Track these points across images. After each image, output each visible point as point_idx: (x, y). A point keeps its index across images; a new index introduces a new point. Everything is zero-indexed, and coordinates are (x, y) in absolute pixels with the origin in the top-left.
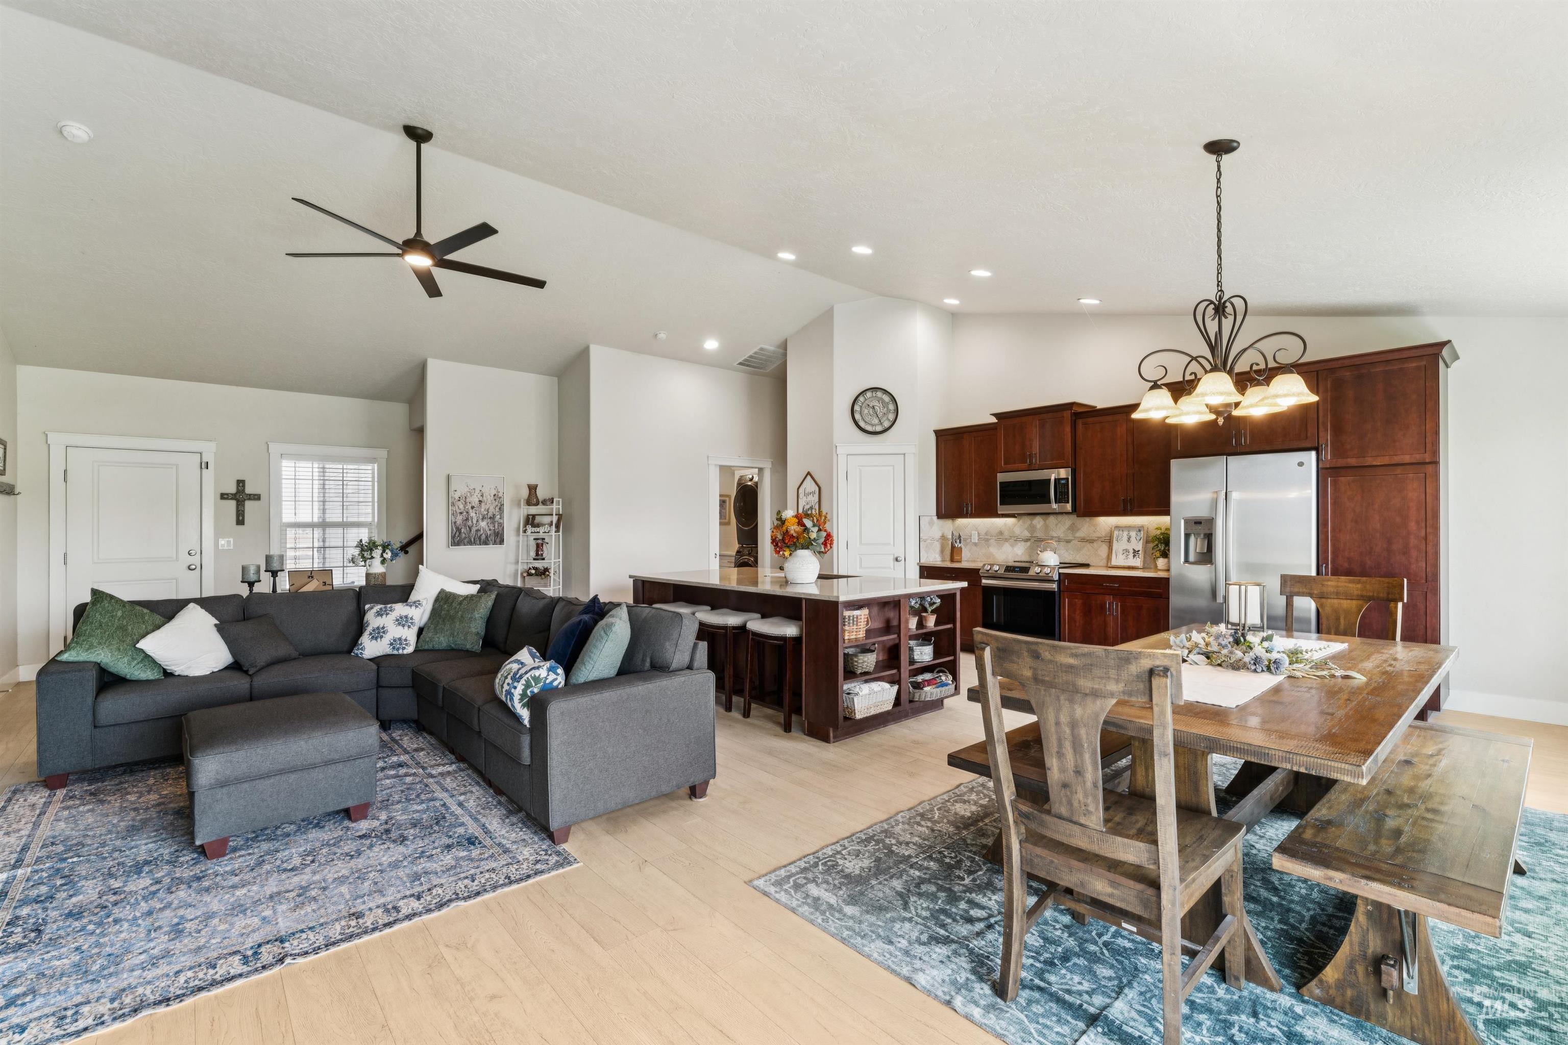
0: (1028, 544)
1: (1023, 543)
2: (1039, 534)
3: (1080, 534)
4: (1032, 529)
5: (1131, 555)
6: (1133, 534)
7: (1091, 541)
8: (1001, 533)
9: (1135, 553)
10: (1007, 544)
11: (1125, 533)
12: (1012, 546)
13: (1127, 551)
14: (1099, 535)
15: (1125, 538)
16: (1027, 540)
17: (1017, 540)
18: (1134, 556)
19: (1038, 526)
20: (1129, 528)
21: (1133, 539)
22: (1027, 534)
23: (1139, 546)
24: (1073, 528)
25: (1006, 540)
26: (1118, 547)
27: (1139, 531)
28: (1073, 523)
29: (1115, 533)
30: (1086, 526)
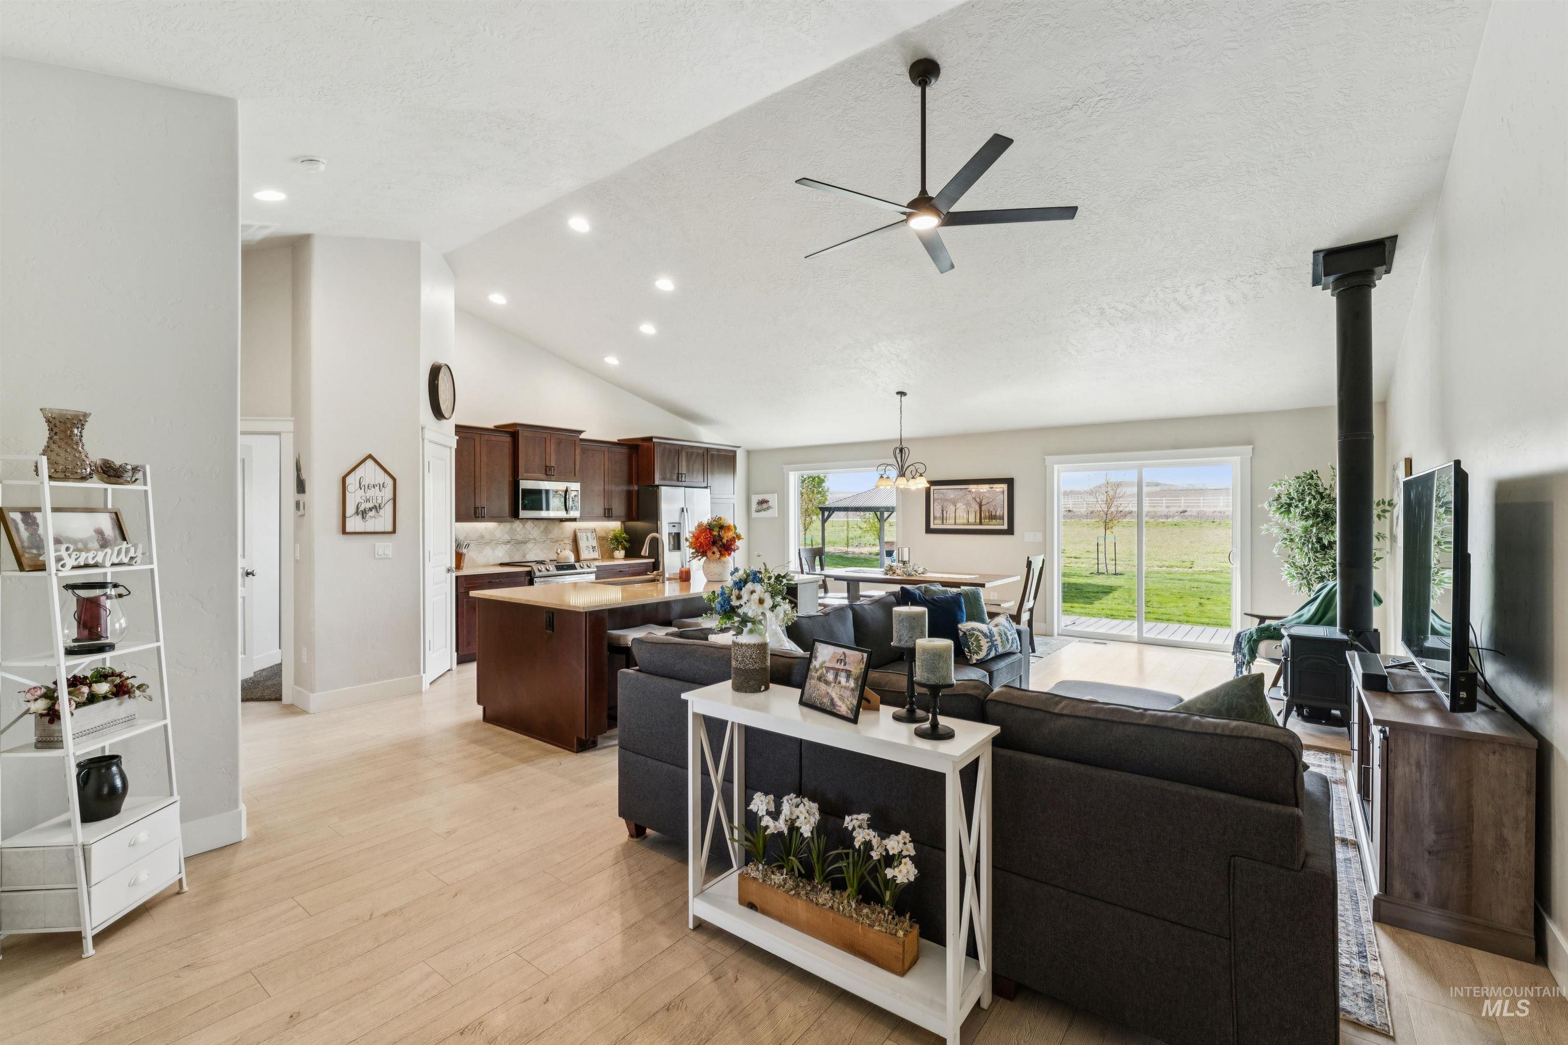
0: (509, 546)
1: (503, 546)
2: (519, 538)
4: (512, 532)
5: (591, 550)
6: (589, 534)
7: (559, 541)
8: (482, 537)
9: (593, 548)
10: (488, 547)
11: (584, 534)
12: (493, 549)
13: (587, 547)
14: (567, 536)
15: (585, 538)
16: (508, 542)
17: (498, 543)
18: (593, 551)
19: (518, 530)
20: (586, 530)
21: (589, 538)
22: (507, 537)
23: (595, 543)
25: (487, 544)
26: (583, 544)
27: (592, 532)
28: (546, 527)
29: (579, 535)
30: (556, 529)
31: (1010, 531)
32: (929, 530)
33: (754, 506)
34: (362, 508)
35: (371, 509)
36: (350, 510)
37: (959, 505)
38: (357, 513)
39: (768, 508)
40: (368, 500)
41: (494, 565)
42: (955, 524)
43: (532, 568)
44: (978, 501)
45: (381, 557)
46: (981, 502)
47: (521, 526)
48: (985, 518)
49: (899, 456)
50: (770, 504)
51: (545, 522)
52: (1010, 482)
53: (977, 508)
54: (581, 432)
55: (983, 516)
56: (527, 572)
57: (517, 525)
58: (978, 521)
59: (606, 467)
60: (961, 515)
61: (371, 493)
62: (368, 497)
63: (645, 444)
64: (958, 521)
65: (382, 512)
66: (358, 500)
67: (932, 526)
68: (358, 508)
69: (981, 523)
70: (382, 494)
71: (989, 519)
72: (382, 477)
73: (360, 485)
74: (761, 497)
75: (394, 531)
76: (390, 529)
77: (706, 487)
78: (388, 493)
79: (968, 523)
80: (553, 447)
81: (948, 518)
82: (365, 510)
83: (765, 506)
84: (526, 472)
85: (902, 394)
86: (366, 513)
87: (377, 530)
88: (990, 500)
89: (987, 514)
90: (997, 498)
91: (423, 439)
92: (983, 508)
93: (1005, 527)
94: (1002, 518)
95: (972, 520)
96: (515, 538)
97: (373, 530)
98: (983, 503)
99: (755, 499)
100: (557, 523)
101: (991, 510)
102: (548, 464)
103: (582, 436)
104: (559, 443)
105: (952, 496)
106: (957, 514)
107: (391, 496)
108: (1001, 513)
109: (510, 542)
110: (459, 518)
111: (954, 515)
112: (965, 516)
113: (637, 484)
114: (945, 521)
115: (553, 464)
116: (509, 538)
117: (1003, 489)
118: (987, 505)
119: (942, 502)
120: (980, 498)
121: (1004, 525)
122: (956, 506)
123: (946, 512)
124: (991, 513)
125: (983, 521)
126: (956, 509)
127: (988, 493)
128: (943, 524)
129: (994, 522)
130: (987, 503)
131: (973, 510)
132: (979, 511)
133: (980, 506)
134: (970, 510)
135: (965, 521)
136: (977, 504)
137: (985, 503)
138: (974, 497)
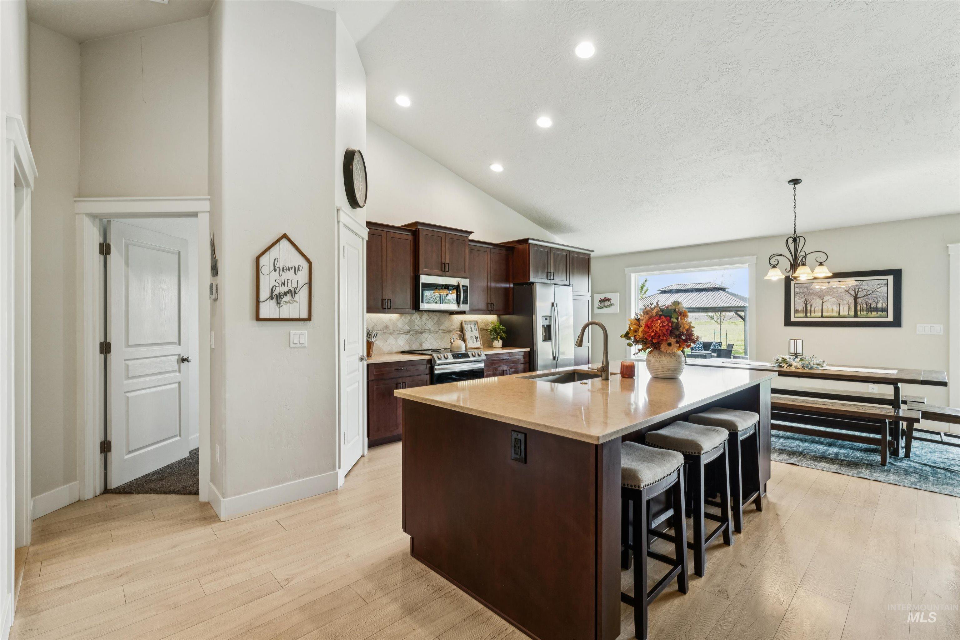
0: (409, 336)
1: (404, 336)
2: (417, 328)
3: (443, 327)
4: (411, 323)
5: (475, 340)
6: (472, 326)
7: (449, 332)
8: (387, 327)
9: (476, 338)
10: (391, 337)
11: (469, 326)
12: (396, 339)
13: (472, 337)
14: (453, 328)
15: (469, 329)
16: (408, 332)
17: (400, 333)
18: (476, 340)
19: (416, 321)
20: (470, 322)
21: (473, 329)
22: (407, 328)
23: (477, 335)
24: (439, 323)
25: (391, 333)
26: (468, 334)
27: (475, 324)
28: (439, 319)
29: (465, 326)
30: (447, 321)
31: (897, 323)
32: (788, 323)
33: (597, 304)
34: (276, 292)
35: (285, 294)
36: (264, 294)
37: (825, 299)
38: (271, 297)
39: (610, 305)
40: (282, 284)
41: (397, 353)
42: (822, 316)
43: (433, 357)
44: (853, 293)
45: (297, 346)
46: (856, 295)
47: (419, 318)
48: (862, 310)
49: (792, 247)
50: (612, 302)
51: (438, 314)
52: (897, 274)
53: (851, 300)
54: (470, 233)
55: (859, 308)
56: (428, 360)
57: (416, 316)
58: (852, 313)
59: (489, 265)
60: (830, 308)
61: (286, 276)
62: (283, 281)
63: (521, 246)
64: (825, 314)
65: (297, 297)
66: (273, 283)
67: (793, 319)
68: (272, 292)
69: (856, 316)
70: (297, 277)
71: (867, 312)
72: (297, 260)
73: (275, 266)
74: (603, 296)
75: (309, 319)
76: (305, 315)
77: (569, 285)
78: (303, 276)
79: (839, 316)
80: (447, 245)
81: (813, 312)
82: (279, 294)
83: (607, 303)
84: (426, 267)
85: (796, 182)
86: (280, 298)
87: (291, 317)
88: (869, 293)
89: (865, 306)
90: (878, 290)
91: (338, 222)
92: (859, 300)
93: (890, 319)
94: (886, 310)
95: (844, 312)
96: (414, 329)
97: (288, 317)
98: (859, 296)
99: (598, 297)
100: (447, 315)
101: (870, 302)
102: (443, 261)
103: (471, 237)
104: (452, 243)
106: (825, 307)
107: (307, 280)
108: (884, 305)
109: (409, 332)
110: (370, 310)
111: (820, 308)
112: (836, 309)
113: (512, 282)
114: (809, 314)
115: (447, 261)
116: (409, 329)
117: (886, 280)
118: (865, 297)
119: (806, 295)
120: (855, 291)
121: (888, 317)
122: (823, 299)
123: (811, 305)
124: (871, 306)
125: (859, 313)
126: (823, 303)
127: (867, 285)
128: (807, 317)
129: (874, 314)
130: (865, 296)
131: (846, 302)
132: (853, 303)
133: (856, 298)
134: (842, 302)
135: (835, 314)
136: (850, 297)
137: (862, 295)
138: (847, 290)
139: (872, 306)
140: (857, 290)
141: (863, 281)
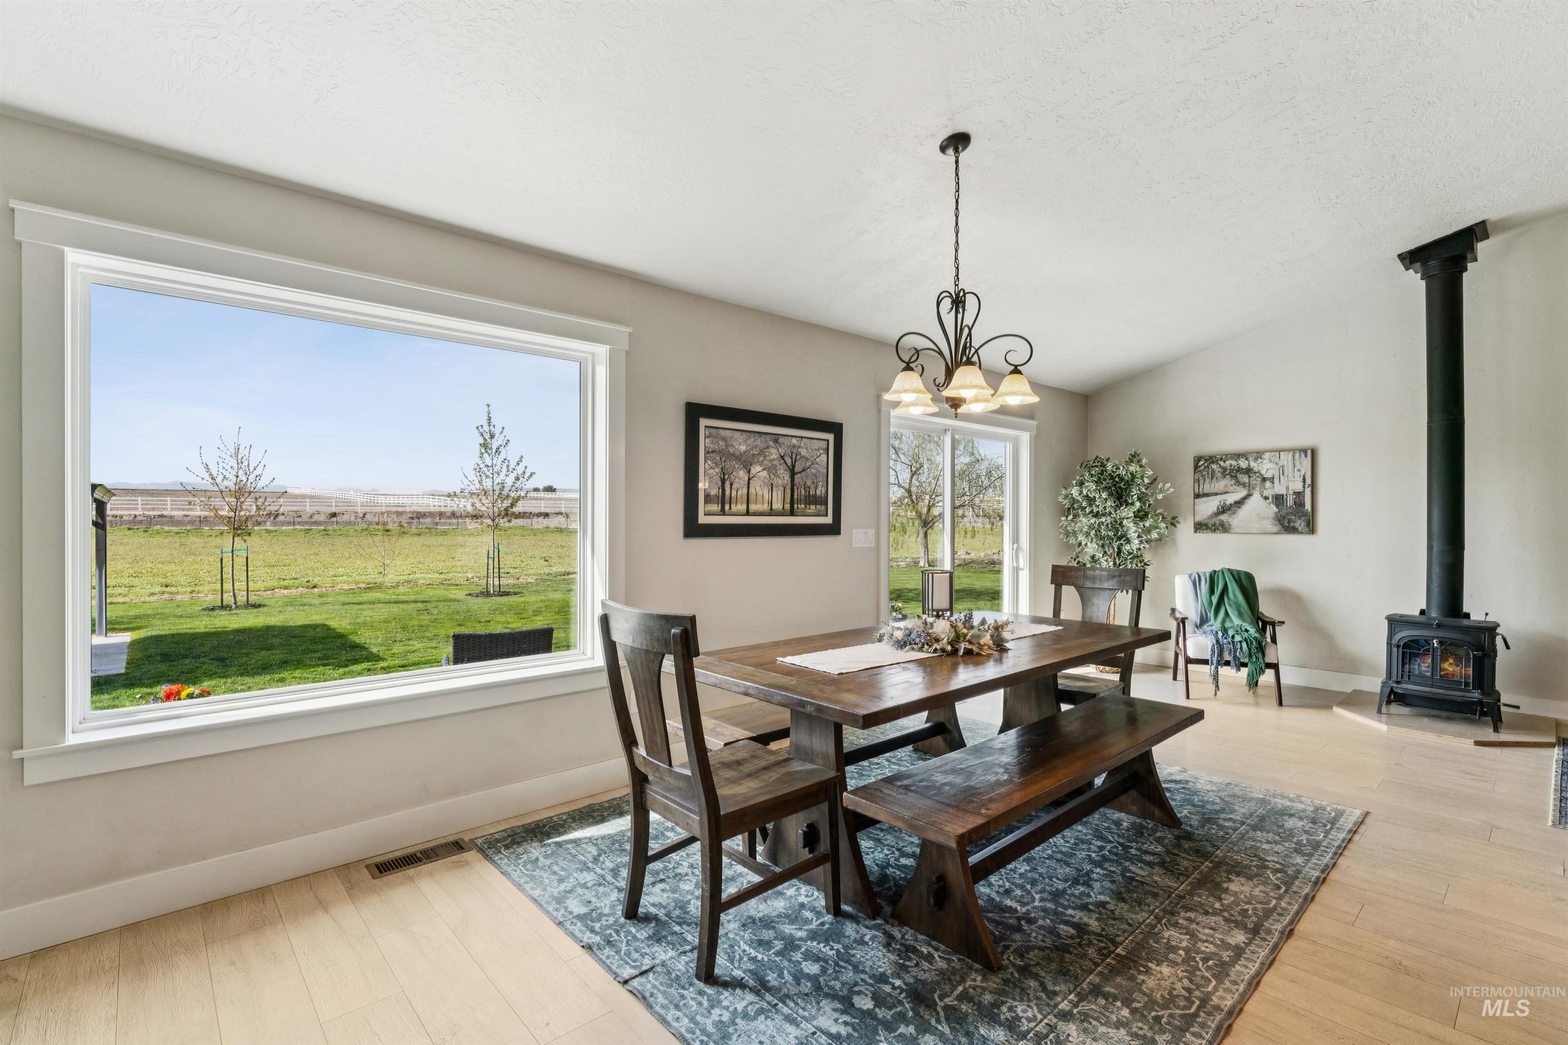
31: (834, 529)
32: (691, 527)
37: (753, 471)
42: (748, 513)
44: (789, 461)
46: (794, 466)
48: (799, 501)
52: (838, 432)
53: (787, 478)
55: (795, 497)
58: (788, 506)
60: (760, 493)
64: (753, 507)
67: (703, 519)
69: (792, 513)
71: (805, 504)
79: (771, 513)
81: (734, 500)
88: (807, 464)
89: (803, 492)
90: (817, 460)
92: (797, 479)
93: (828, 520)
94: (825, 501)
95: (777, 506)
98: (797, 469)
101: (809, 483)
105: (743, 448)
106: (752, 490)
108: (823, 491)
111: (745, 491)
112: (767, 495)
114: (727, 507)
117: (826, 442)
118: (803, 473)
119: (723, 459)
120: (792, 458)
121: (827, 515)
122: (749, 472)
123: (731, 484)
124: (809, 492)
125: (796, 505)
126: (749, 479)
127: (807, 448)
128: (724, 514)
129: (813, 507)
130: (804, 470)
131: (780, 482)
132: (789, 486)
133: (793, 475)
134: (774, 482)
135: (765, 507)
136: (786, 471)
137: (800, 469)
138: (782, 454)
139: (811, 493)
140: (794, 457)
141: (802, 438)
